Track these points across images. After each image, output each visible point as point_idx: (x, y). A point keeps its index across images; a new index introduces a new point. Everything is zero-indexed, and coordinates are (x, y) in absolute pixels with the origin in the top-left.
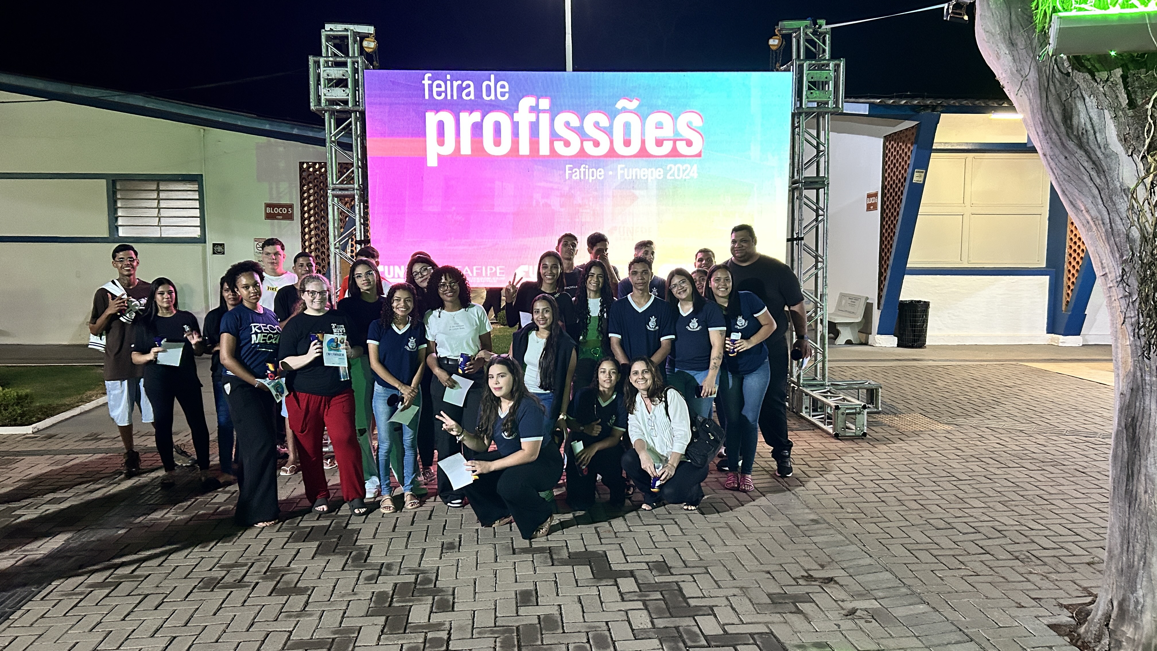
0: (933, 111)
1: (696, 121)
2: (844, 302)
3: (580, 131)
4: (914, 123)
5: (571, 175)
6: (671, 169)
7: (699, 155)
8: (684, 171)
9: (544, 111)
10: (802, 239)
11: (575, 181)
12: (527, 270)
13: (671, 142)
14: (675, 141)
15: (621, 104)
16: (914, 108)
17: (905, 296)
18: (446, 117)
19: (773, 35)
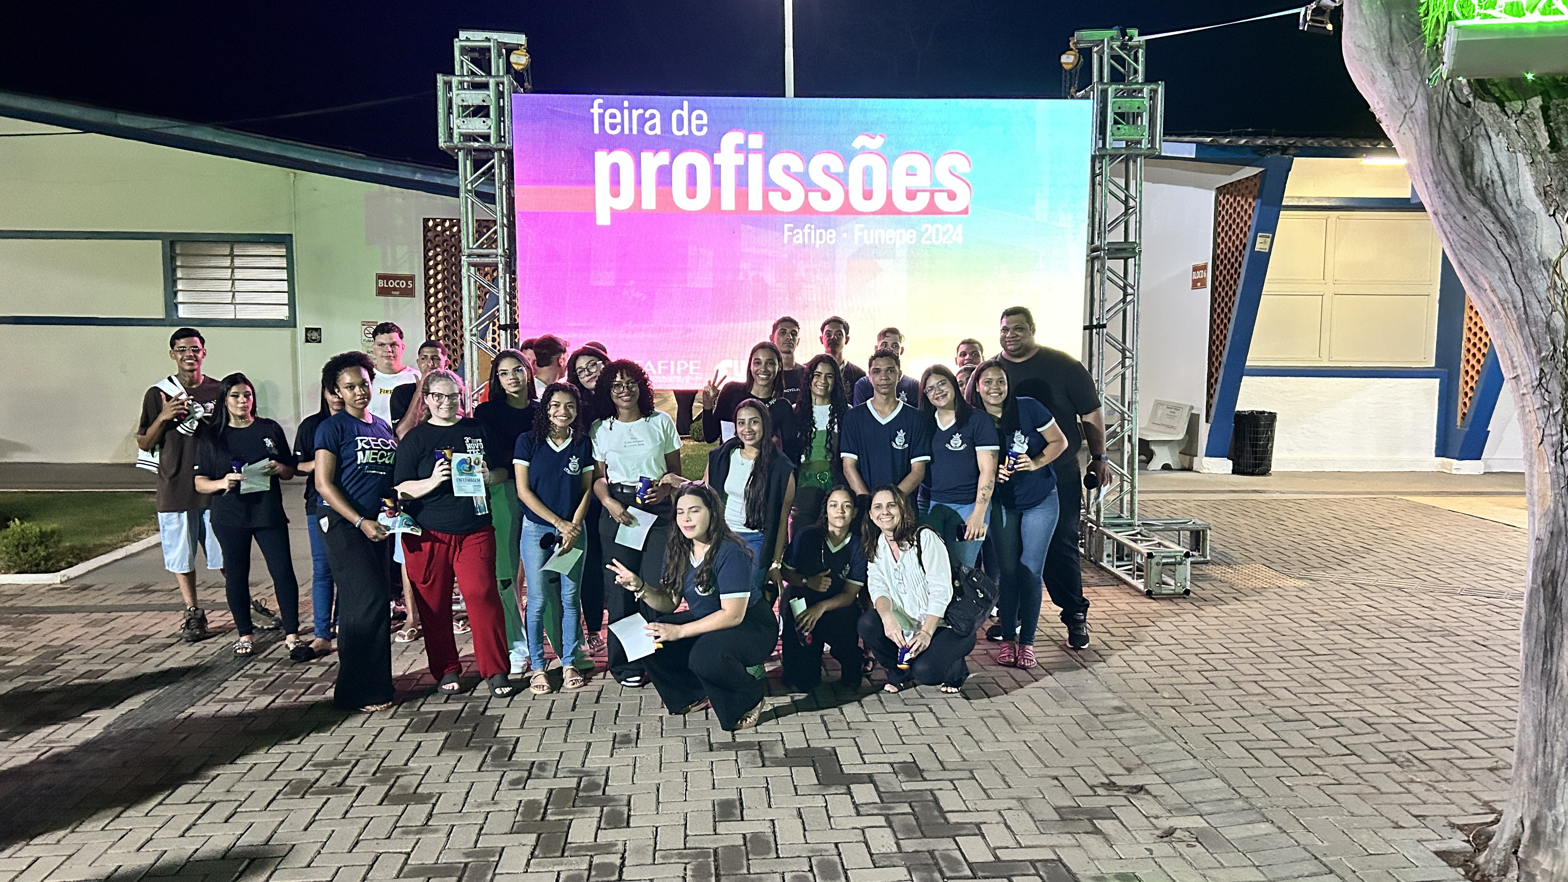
0: (1283, 154)
1: (961, 165)
2: (1160, 412)
3: (804, 179)
4: (1256, 171)
5: (791, 238)
6: (927, 230)
7: (965, 211)
8: (945, 233)
9: (755, 151)
10: (1104, 326)
11: (798, 247)
12: (730, 366)
13: (928, 194)
14: (932, 193)
15: (860, 141)
16: (1257, 150)
17: (1242, 405)
18: (623, 158)
19: (1066, 49)
